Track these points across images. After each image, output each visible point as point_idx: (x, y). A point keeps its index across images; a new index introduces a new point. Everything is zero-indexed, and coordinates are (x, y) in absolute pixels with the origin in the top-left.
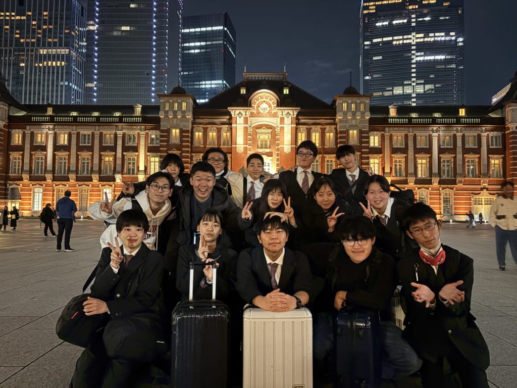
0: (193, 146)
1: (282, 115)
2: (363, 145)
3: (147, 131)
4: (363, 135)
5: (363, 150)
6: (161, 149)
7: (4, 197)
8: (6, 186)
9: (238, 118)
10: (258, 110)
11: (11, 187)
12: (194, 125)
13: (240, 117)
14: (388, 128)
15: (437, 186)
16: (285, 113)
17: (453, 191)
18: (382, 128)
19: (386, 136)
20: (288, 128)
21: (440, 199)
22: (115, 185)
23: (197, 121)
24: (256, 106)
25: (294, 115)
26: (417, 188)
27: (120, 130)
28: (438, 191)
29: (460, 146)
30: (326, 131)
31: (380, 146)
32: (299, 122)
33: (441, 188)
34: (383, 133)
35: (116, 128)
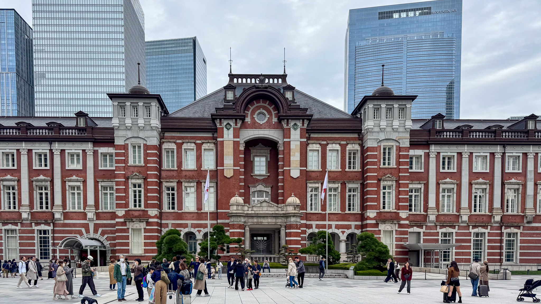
0: (162, 169)
1: (288, 125)
3: (96, 149)
4: (401, 153)
6: (116, 172)
9: (224, 129)
10: (253, 118)
12: (163, 140)
13: (228, 129)
14: (434, 144)
15: (497, 225)
16: (292, 123)
17: (518, 231)
18: (426, 145)
19: (431, 156)
20: (295, 145)
21: (501, 241)
22: (53, 223)
23: (167, 134)
24: (249, 113)
25: (303, 125)
26: (471, 227)
27: (57, 147)
28: (500, 231)
29: (531, 171)
30: (347, 149)
31: (423, 171)
32: (309, 135)
33: (503, 227)
34: (427, 151)
35: (51, 144)
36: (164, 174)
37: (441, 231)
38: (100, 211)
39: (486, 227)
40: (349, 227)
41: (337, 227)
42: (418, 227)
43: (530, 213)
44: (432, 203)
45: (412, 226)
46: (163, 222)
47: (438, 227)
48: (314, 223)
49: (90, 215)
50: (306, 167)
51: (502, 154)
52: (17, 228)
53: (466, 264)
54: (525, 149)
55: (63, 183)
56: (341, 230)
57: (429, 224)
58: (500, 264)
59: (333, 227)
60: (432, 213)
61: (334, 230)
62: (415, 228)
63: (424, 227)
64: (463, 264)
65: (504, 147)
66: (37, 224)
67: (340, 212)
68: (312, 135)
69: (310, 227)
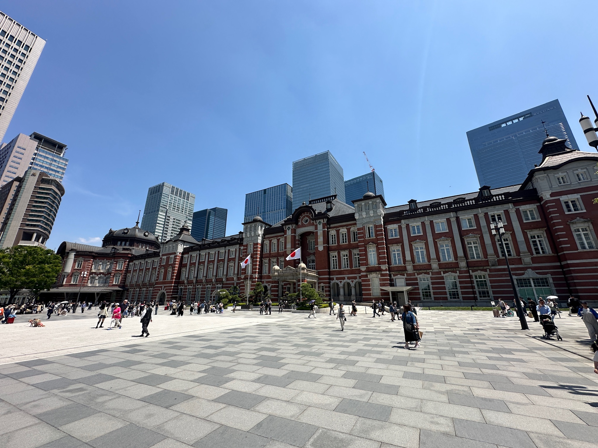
0: (263, 253)
1: (316, 223)
2: (378, 237)
3: (240, 247)
4: (377, 229)
5: (378, 242)
7: (176, 293)
8: (178, 287)
9: (287, 230)
10: (302, 222)
11: (180, 287)
12: (264, 240)
13: (289, 230)
14: (403, 219)
15: (465, 269)
16: (318, 221)
17: (486, 274)
18: (398, 221)
19: (403, 227)
20: (320, 232)
21: (472, 282)
22: (222, 283)
23: (266, 236)
24: (300, 220)
25: (324, 222)
26: (442, 272)
27: (227, 248)
28: (468, 274)
29: (484, 226)
30: (351, 230)
31: (399, 237)
32: (330, 226)
33: (471, 271)
34: (399, 224)
35: (225, 247)
36: (264, 256)
37: (418, 276)
38: (239, 276)
39: (455, 272)
40: (355, 278)
41: (349, 278)
42: (401, 275)
43: (492, 258)
44: (408, 257)
45: (397, 275)
46: (262, 280)
47: (416, 274)
48: (335, 277)
49: (235, 278)
50: (328, 244)
51: (455, 218)
52: (211, 286)
53: (443, 301)
54: (475, 211)
55: (228, 264)
56: (351, 280)
57: (409, 272)
58: (474, 301)
59: (346, 278)
60: (408, 264)
61: (346, 280)
62: (399, 275)
63: (405, 274)
64: (441, 301)
65: (456, 213)
66: (217, 284)
67: (350, 269)
68: (332, 226)
69: (333, 279)
